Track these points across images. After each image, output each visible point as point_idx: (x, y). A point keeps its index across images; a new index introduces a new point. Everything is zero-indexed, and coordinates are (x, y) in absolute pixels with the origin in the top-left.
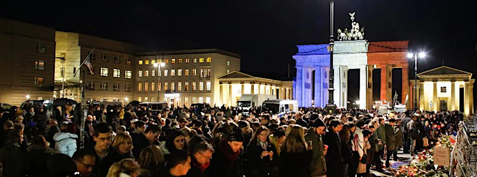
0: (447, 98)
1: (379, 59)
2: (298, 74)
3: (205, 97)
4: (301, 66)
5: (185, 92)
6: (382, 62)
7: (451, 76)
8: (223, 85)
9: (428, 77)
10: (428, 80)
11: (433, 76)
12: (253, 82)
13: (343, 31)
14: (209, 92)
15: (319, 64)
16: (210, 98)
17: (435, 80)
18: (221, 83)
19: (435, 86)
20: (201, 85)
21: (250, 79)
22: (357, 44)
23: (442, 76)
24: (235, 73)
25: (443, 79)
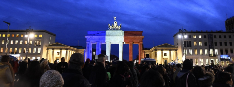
0: (167, 59)
1: (129, 39)
2: (87, 46)
3: (36, 57)
4: (89, 41)
5: (24, 54)
6: (130, 41)
7: (169, 48)
8: (49, 50)
9: (159, 48)
10: (159, 50)
11: (161, 48)
12: (67, 49)
13: (111, 25)
14: (39, 54)
15: (99, 41)
16: (39, 57)
17: (162, 50)
18: (48, 49)
19: (162, 53)
20: (34, 50)
21: (66, 47)
22: (118, 32)
23: (165, 48)
24: (57, 44)
25: (166, 50)
